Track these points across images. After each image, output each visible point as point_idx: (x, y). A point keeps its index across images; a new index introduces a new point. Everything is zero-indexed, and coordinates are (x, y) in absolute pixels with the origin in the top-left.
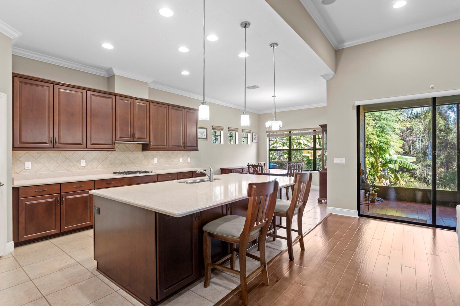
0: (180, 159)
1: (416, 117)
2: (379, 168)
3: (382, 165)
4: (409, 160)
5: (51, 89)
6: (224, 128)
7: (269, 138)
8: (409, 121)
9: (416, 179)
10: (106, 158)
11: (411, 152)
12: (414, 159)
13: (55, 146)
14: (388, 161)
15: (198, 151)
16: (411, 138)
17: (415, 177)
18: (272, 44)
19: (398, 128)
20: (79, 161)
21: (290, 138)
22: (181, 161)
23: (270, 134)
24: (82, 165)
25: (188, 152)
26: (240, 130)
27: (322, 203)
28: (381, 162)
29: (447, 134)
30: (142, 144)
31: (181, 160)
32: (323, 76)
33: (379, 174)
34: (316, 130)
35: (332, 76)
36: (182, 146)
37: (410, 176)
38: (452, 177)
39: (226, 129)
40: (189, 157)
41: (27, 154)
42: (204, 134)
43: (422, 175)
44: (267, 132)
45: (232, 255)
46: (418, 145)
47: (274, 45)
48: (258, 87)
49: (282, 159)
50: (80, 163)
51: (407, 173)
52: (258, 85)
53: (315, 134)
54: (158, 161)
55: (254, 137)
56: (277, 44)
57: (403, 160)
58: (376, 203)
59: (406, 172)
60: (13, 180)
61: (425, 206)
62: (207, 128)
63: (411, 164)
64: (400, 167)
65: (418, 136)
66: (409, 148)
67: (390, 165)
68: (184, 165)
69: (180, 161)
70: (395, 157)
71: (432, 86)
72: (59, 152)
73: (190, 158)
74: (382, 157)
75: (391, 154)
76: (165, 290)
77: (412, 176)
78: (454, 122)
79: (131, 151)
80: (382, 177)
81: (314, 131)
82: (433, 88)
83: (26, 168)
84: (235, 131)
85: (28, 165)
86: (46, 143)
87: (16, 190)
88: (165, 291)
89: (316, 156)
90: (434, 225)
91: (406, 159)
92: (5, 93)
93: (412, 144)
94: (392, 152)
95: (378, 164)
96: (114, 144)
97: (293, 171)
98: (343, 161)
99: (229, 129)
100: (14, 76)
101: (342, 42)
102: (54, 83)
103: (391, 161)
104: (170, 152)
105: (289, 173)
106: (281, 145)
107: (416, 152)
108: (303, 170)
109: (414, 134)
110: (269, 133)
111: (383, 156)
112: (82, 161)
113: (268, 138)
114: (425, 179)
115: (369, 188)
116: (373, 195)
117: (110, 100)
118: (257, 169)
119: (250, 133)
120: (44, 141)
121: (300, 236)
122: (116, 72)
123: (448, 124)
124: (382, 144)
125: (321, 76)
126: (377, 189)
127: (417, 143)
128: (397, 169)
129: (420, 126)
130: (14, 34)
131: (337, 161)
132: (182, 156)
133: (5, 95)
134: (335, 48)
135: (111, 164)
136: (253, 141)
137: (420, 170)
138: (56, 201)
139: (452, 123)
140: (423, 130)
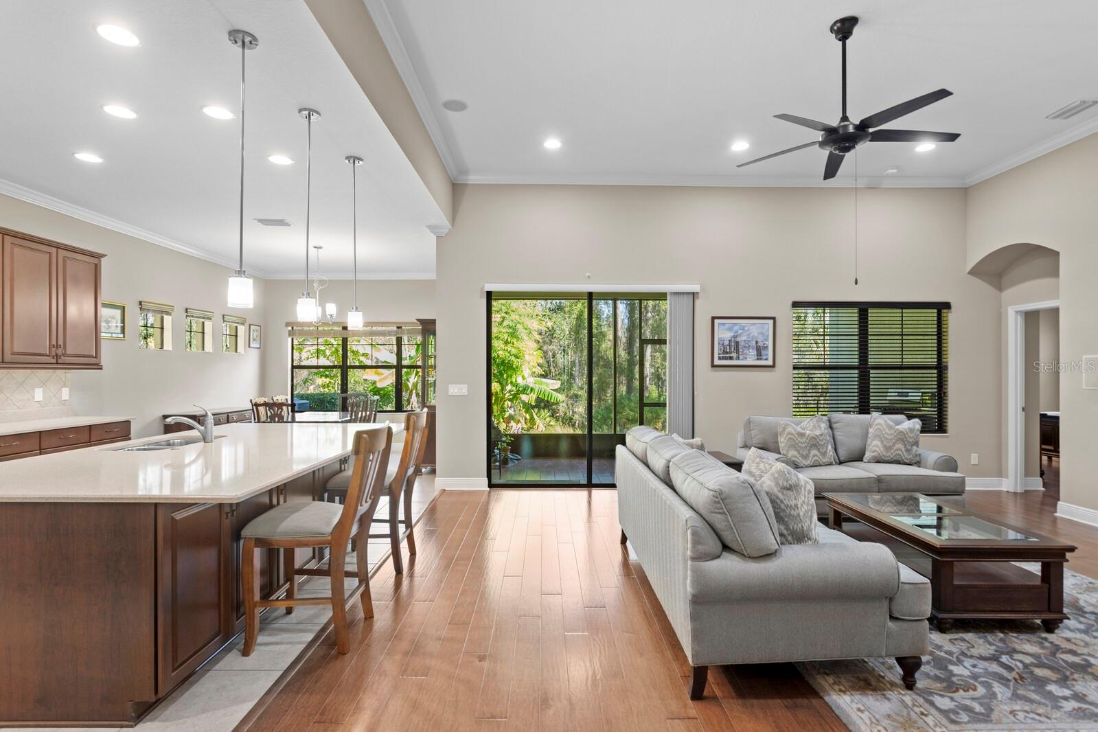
0: (34, 390)
1: (558, 309)
2: (506, 403)
3: (511, 397)
4: (550, 385)
6: (173, 310)
7: (293, 339)
8: (548, 316)
9: (558, 421)
11: (550, 371)
12: (557, 384)
14: (521, 389)
15: (101, 369)
16: (551, 347)
17: (556, 417)
18: (351, 157)
19: (536, 329)
21: (345, 341)
22: (36, 399)
23: (295, 329)
25: (63, 371)
26: (217, 317)
27: (421, 475)
28: (510, 391)
29: (599, 342)
31: (39, 394)
32: (432, 228)
33: (507, 415)
34: (401, 327)
35: (447, 231)
36: (49, 356)
37: (550, 416)
38: (606, 415)
39: (179, 312)
40: (65, 385)
42: (114, 321)
43: (565, 414)
44: (287, 324)
45: (290, 584)
46: (561, 360)
47: (354, 159)
48: (287, 225)
49: (311, 388)
51: (546, 411)
52: (288, 220)
53: (400, 336)
55: (254, 334)
56: (360, 159)
57: (543, 387)
58: (510, 464)
59: (544, 408)
61: (575, 461)
62: (124, 307)
63: (554, 393)
64: (539, 400)
65: (561, 343)
66: (548, 366)
67: (524, 397)
68: (46, 408)
69: (34, 397)
70: (531, 381)
71: (588, 274)
73: (68, 389)
74: (512, 383)
75: (526, 376)
76: (173, 672)
77: (553, 416)
78: (607, 321)
80: (511, 418)
81: (398, 328)
82: (589, 277)
84: (204, 318)
88: (173, 674)
89: (402, 380)
90: (590, 485)
91: (547, 384)
93: (553, 358)
94: (526, 372)
95: (505, 395)
97: (360, 413)
98: (464, 391)
99: (187, 312)
101: (464, 171)
103: (525, 390)
105: (353, 417)
106: (312, 354)
107: (557, 373)
108: (379, 412)
109: (556, 340)
110: (293, 328)
111: (514, 380)
113: (290, 339)
114: (571, 419)
115: (501, 437)
116: (504, 450)
118: (281, 412)
119: (243, 324)
121: (409, 530)
123: (601, 326)
124: (513, 358)
125: (427, 226)
126: (510, 440)
127: (559, 356)
128: (533, 404)
129: (564, 327)
131: (454, 390)
132: (43, 384)
134: (452, 179)
136: (251, 345)
137: (564, 404)
139: (605, 323)
140: (568, 332)
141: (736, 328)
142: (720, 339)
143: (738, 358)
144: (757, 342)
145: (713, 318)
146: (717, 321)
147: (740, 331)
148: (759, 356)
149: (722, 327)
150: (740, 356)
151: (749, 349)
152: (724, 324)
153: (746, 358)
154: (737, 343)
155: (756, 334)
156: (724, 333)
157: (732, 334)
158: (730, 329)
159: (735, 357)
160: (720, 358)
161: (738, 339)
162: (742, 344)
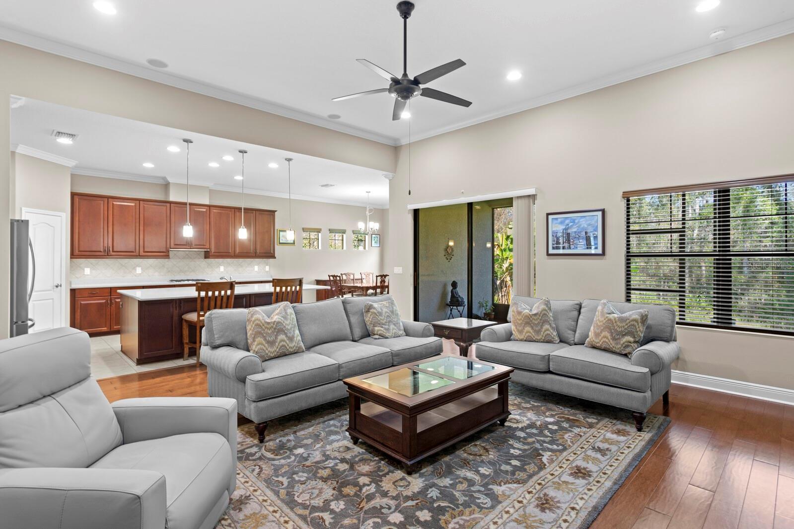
0: (254, 267)
5: (106, 202)
10: (163, 266)
13: (109, 254)
15: (275, 258)
20: (134, 268)
22: (255, 270)
24: (137, 272)
25: (266, 259)
26: (349, 232)
30: (205, 251)
31: (256, 268)
36: (252, 253)
39: (325, 231)
40: (267, 265)
41: (87, 261)
50: (136, 270)
54: (224, 270)
55: (375, 239)
60: (71, 283)
68: (259, 274)
69: (253, 269)
71: (462, 191)
72: (116, 259)
73: (269, 266)
79: (191, 258)
83: (85, 274)
84: (340, 233)
85: (87, 271)
86: (101, 252)
87: (73, 291)
92: (63, 212)
96: (168, 252)
99: (330, 231)
100: (73, 195)
102: (109, 198)
104: (241, 260)
112: (137, 268)
117: (165, 208)
119: (367, 234)
120: (98, 250)
122: (170, 180)
130: (71, 163)
131: (396, 270)
132: (258, 264)
133: (65, 214)
135: (169, 271)
136: (373, 245)
138: (106, 303)
141: (567, 221)
142: (553, 232)
143: (570, 248)
144: (586, 233)
145: (548, 214)
146: (550, 217)
147: (571, 224)
148: (589, 245)
149: (555, 221)
150: (571, 246)
151: (579, 239)
152: (556, 219)
153: (577, 248)
154: (568, 234)
155: (586, 226)
156: (557, 227)
157: (564, 227)
158: (562, 223)
159: (566, 247)
160: (553, 248)
161: (569, 231)
162: (573, 235)
